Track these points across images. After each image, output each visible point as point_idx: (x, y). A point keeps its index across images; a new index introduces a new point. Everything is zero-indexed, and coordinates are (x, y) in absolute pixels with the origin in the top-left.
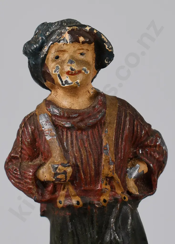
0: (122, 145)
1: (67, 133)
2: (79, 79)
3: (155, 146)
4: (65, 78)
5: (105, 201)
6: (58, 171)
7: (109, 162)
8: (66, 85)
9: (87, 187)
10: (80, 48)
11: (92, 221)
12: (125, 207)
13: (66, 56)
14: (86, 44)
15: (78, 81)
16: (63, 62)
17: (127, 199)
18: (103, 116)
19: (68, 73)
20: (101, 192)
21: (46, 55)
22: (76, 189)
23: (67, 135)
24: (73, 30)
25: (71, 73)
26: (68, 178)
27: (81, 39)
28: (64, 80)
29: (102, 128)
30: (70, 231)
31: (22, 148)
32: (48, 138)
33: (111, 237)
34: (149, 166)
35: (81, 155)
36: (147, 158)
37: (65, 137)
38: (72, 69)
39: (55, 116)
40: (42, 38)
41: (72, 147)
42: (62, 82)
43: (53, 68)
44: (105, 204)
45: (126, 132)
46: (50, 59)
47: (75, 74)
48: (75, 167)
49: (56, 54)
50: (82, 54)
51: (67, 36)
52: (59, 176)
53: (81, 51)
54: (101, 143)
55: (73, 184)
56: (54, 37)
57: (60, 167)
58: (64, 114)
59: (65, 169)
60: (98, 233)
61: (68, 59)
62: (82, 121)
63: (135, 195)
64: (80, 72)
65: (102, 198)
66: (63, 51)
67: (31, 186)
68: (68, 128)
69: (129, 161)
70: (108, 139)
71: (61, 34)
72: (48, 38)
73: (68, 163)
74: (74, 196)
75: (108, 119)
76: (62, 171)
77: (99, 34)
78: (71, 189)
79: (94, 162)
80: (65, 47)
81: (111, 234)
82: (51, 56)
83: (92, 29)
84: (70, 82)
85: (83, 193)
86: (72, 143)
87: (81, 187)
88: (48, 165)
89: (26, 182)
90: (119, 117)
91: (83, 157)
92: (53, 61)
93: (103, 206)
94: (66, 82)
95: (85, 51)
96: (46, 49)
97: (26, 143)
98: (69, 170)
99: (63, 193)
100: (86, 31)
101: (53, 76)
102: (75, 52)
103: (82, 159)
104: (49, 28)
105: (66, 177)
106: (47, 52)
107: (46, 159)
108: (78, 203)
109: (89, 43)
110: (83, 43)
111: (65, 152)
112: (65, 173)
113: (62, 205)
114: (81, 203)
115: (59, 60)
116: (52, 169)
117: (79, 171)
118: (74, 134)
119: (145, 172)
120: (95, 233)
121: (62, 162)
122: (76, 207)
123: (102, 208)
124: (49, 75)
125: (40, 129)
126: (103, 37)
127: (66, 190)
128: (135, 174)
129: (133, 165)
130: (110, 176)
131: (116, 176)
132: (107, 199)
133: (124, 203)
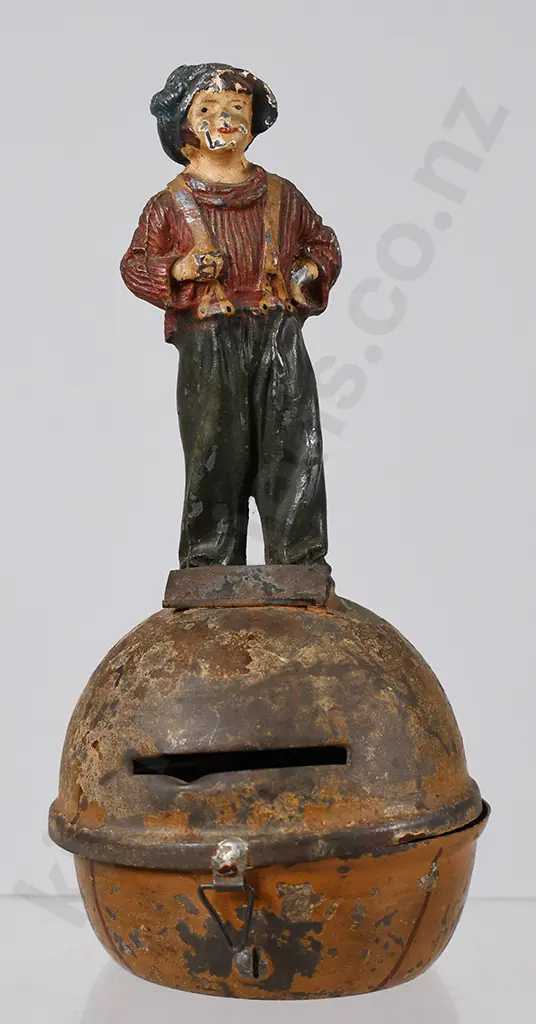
0: (288, 234)
1: (215, 214)
2: (234, 139)
3: (328, 244)
4: (216, 137)
5: (265, 307)
6: (204, 261)
7: (272, 254)
8: (216, 148)
9: (242, 288)
10: (235, 99)
11: (246, 334)
12: (289, 319)
13: (217, 108)
14: (243, 94)
15: (234, 142)
16: (213, 116)
17: (292, 310)
18: (265, 193)
19: (220, 130)
20: (261, 295)
21: (189, 106)
22: (225, 291)
23: (215, 217)
24: (226, 73)
25: (226, 130)
26: (217, 274)
27: (238, 86)
28: (213, 141)
29: (262, 209)
30: (215, 349)
31: (149, 238)
32: (189, 220)
33: (271, 356)
34: (320, 269)
35: (236, 244)
36: (318, 258)
37: (213, 219)
38: (226, 125)
39: (199, 191)
40: (183, 85)
41: (224, 232)
42: (211, 143)
43: (199, 124)
44: (265, 312)
45: (293, 218)
46: (194, 113)
47: (229, 132)
48: (227, 258)
49: (203, 105)
50: (237, 107)
51: (218, 81)
52: (205, 270)
53: (237, 104)
54: (262, 229)
55: (222, 283)
56: (200, 83)
57: (208, 256)
58: (212, 189)
59: (215, 259)
60: (254, 352)
61: (220, 111)
62: (236, 197)
63: (302, 305)
64: (236, 130)
65: (262, 303)
66: (212, 101)
67: (164, 287)
68: (218, 207)
69: (294, 261)
70: (271, 223)
71: (210, 78)
72: (192, 84)
73: (219, 252)
74: (223, 300)
75: (270, 198)
76: (211, 262)
77: (259, 83)
78: (219, 291)
79: (253, 253)
80: (216, 96)
81: (272, 353)
82: (196, 108)
83: (250, 75)
84: (222, 142)
85: (236, 296)
86: (223, 227)
87: (233, 288)
88: (191, 255)
89: (156, 282)
90: (283, 198)
91: (238, 246)
92: (198, 115)
93: (262, 314)
94: (217, 143)
95: (241, 104)
96: (190, 97)
97: (156, 231)
98: (219, 261)
99: (206, 297)
100: (243, 77)
101: (199, 136)
102: (229, 103)
103: (236, 249)
104: (192, 71)
105: (215, 271)
106: (191, 102)
107: (185, 251)
108: (229, 309)
109: (248, 93)
110: (240, 91)
111: (213, 238)
112: (214, 265)
113: (204, 315)
114: (233, 310)
115: (207, 114)
116: (196, 260)
117: (231, 265)
118: (226, 215)
119: (315, 278)
120: (250, 350)
121: (211, 250)
122: (226, 314)
123: (260, 317)
124: (192, 134)
125: (177, 210)
126: (265, 87)
127: (211, 293)
128: (302, 278)
129: (299, 267)
130: (272, 272)
131: (279, 273)
132: (269, 305)
133: (288, 314)
